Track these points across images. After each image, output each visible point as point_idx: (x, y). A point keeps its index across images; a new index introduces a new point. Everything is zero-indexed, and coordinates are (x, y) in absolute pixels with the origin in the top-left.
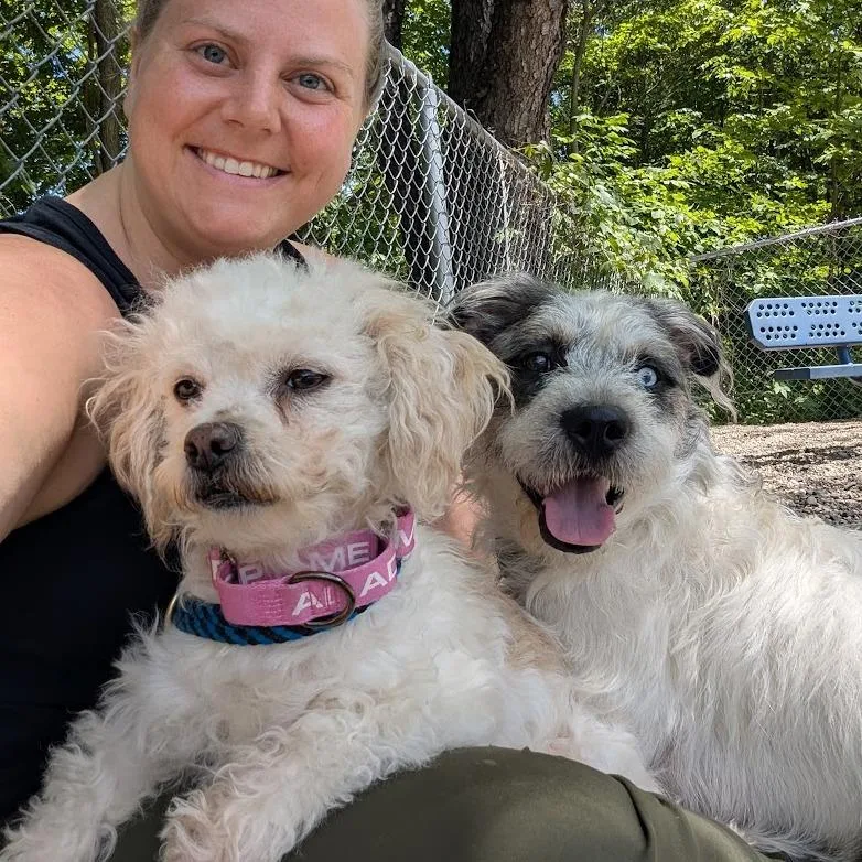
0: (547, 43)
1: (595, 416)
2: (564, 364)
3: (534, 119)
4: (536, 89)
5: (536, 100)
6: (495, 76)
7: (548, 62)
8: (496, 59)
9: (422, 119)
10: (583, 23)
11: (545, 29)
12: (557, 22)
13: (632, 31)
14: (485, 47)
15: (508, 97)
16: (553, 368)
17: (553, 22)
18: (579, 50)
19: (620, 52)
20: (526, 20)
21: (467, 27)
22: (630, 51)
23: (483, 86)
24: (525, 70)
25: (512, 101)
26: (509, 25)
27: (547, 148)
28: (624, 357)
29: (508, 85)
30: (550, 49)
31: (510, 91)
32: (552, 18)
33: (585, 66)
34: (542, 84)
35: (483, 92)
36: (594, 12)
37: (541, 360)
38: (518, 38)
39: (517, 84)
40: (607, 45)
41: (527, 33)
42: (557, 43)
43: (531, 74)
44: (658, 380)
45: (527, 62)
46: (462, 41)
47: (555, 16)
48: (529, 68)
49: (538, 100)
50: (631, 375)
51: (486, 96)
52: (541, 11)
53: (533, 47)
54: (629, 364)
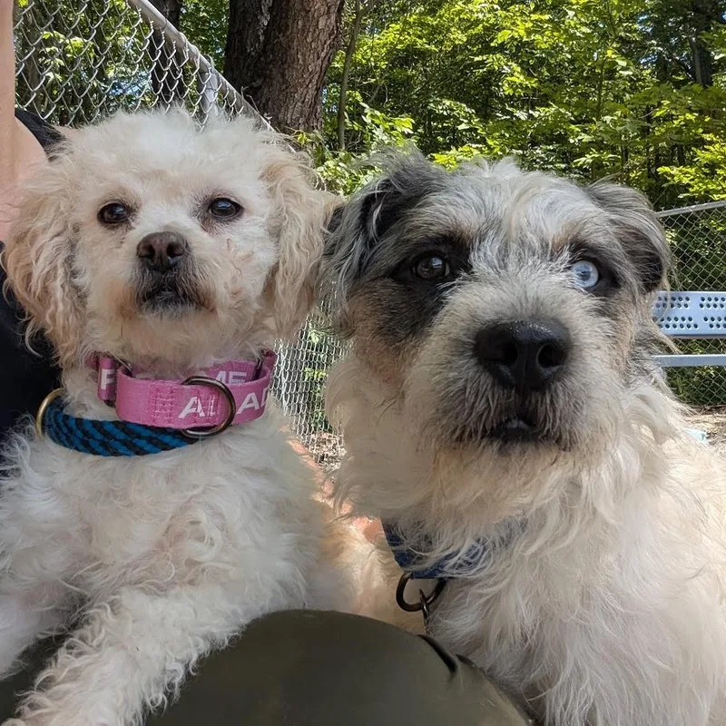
0: (322, 38)
1: (522, 336)
2: (468, 268)
3: (307, 110)
4: (311, 81)
5: (310, 92)
6: (271, 66)
7: (323, 55)
8: (272, 50)
9: (203, 101)
10: (355, 21)
11: (321, 25)
12: (333, 17)
13: (402, 32)
14: (262, 38)
15: (284, 87)
16: (454, 276)
17: (329, 18)
18: (350, 50)
19: (389, 52)
20: (303, 13)
21: (245, 18)
22: (398, 51)
23: (259, 76)
24: (301, 62)
25: (287, 91)
26: (287, 17)
27: (320, 137)
28: (550, 252)
29: (283, 75)
30: (325, 43)
31: (285, 82)
32: (328, 13)
33: (356, 64)
34: (316, 77)
35: (259, 82)
36: (365, 12)
37: (437, 263)
38: (295, 30)
39: (292, 75)
40: (376, 45)
41: (304, 26)
42: (332, 37)
43: (306, 66)
44: (600, 277)
45: (303, 55)
46: (240, 33)
47: (332, 10)
48: (304, 61)
49: (312, 92)
50: (563, 276)
51: (261, 86)
52: (318, 6)
53: (309, 40)
54: (559, 262)
